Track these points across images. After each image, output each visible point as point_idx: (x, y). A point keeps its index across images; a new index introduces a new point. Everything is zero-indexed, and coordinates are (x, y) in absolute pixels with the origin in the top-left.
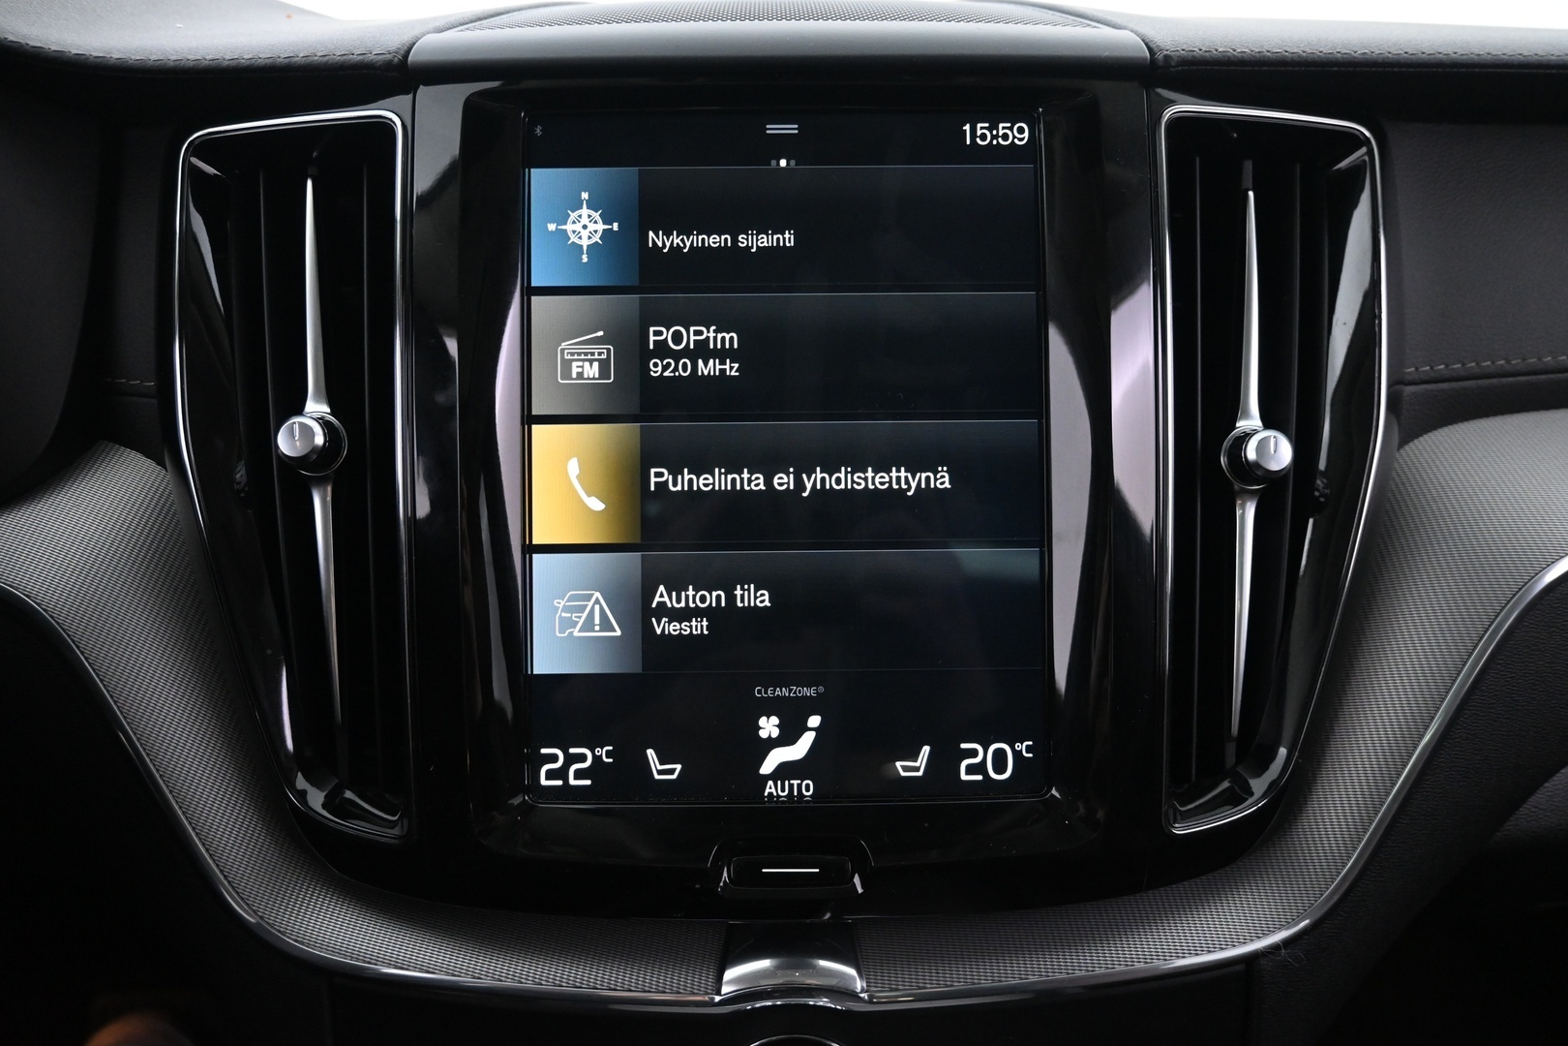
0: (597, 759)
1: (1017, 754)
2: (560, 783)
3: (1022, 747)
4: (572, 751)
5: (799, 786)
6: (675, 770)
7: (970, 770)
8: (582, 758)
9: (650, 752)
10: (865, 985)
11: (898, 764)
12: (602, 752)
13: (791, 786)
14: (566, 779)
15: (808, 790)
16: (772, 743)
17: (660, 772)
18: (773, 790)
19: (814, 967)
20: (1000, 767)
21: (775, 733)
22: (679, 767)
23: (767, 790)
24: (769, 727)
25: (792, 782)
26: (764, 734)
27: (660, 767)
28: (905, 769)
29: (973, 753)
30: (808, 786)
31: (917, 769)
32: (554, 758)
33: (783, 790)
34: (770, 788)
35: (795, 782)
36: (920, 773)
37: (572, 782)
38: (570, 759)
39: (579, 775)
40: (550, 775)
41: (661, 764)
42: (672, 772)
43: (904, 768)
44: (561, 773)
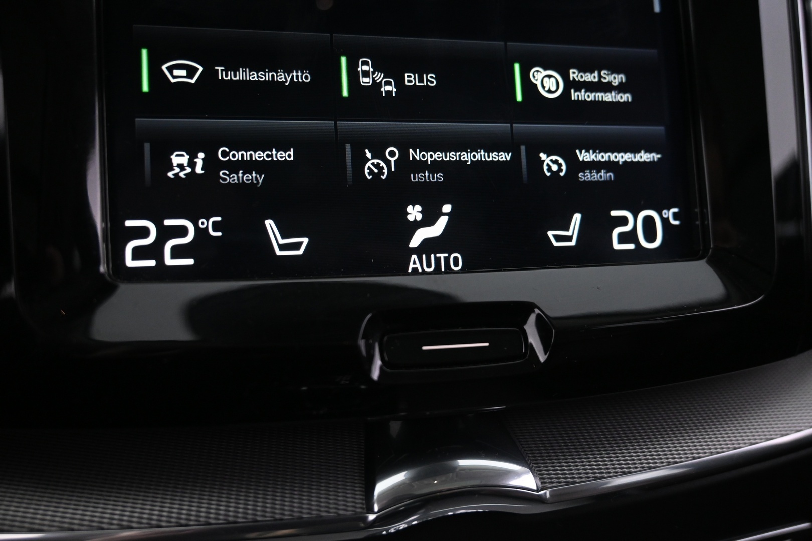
0: (201, 233)
1: (665, 221)
2: (152, 263)
3: (669, 214)
4: (168, 223)
5: (447, 260)
6: (301, 244)
7: (623, 238)
8: (182, 232)
9: (269, 224)
10: (539, 483)
11: (551, 234)
12: (208, 223)
13: (438, 260)
14: (160, 258)
15: (456, 265)
16: (417, 225)
17: (282, 247)
18: (418, 266)
19: (454, 469)
20: (650, 236)
21: (419, 217)
22: (305, 241)
23: (411, 266)
24: (414, 213)
25: (438, 255)
26: (410, 218)
27: (282, 242)
28: (559, 238)
29: (623, 221)
30: (456, 259)
31: (569, 239)
32: (143, 233)
33: (429, 266)
34: (414, 263)
35: (442, 256)
36: (573, 243)
37: (169, 262)
38: (165, 234)
39: (177, 252)
40: (139, 254)
41: (283, 238)
42: (297, 246)
43: (556, 237)
44: (155, 251)
